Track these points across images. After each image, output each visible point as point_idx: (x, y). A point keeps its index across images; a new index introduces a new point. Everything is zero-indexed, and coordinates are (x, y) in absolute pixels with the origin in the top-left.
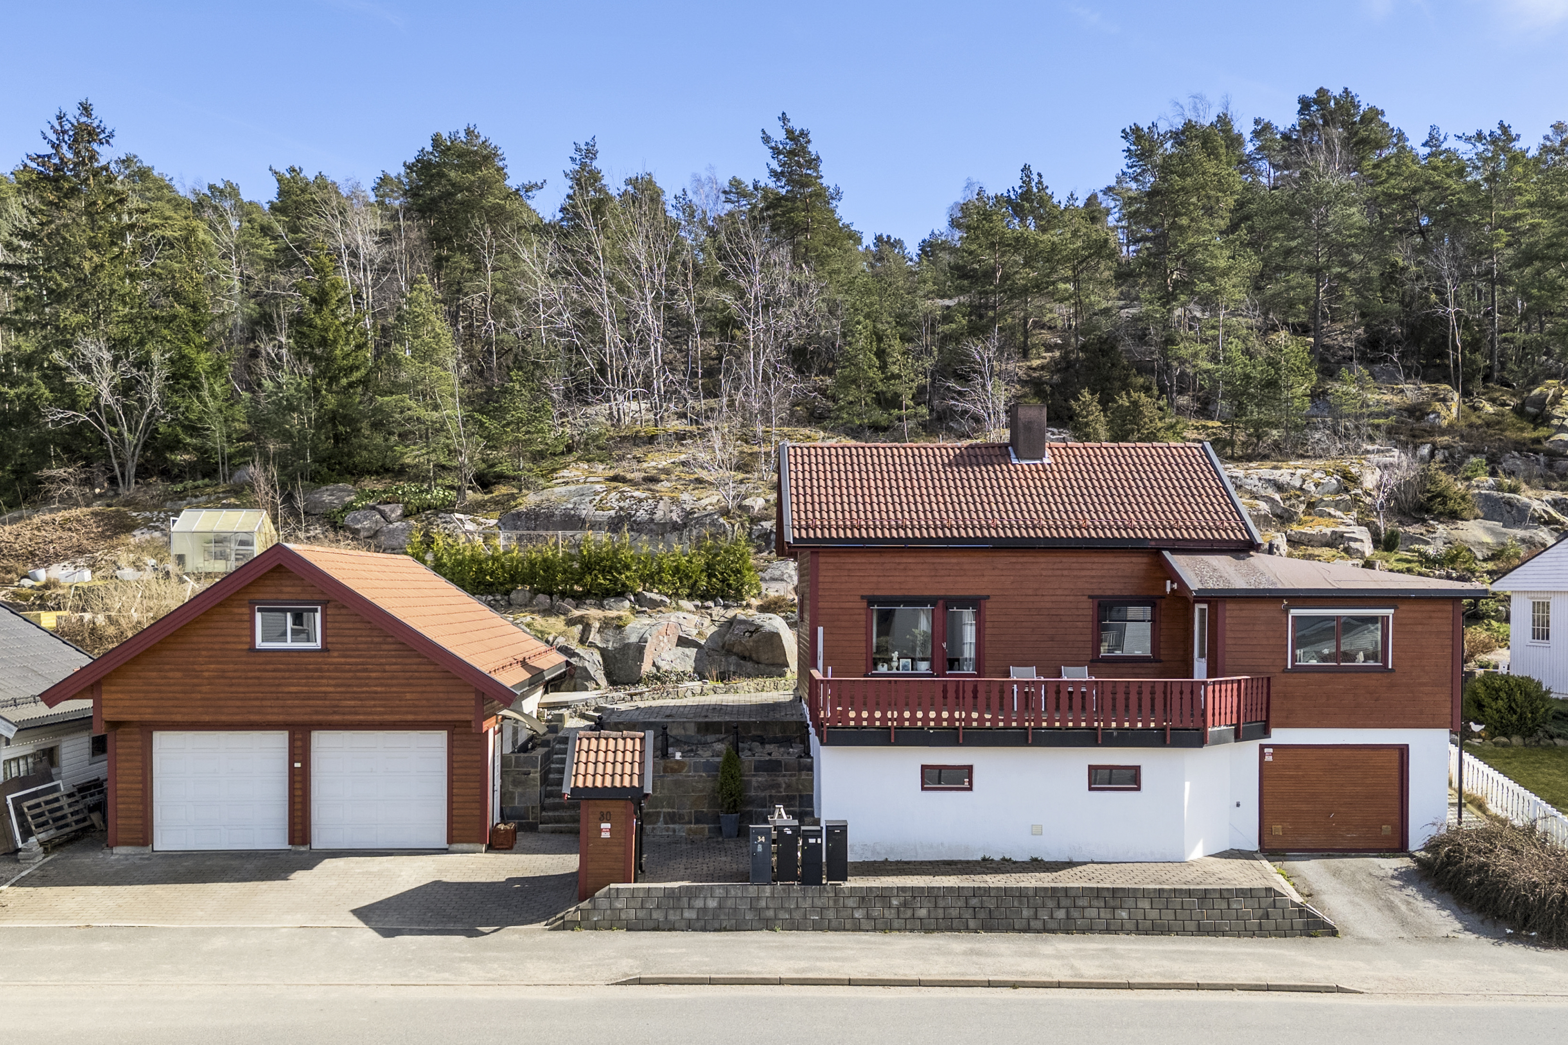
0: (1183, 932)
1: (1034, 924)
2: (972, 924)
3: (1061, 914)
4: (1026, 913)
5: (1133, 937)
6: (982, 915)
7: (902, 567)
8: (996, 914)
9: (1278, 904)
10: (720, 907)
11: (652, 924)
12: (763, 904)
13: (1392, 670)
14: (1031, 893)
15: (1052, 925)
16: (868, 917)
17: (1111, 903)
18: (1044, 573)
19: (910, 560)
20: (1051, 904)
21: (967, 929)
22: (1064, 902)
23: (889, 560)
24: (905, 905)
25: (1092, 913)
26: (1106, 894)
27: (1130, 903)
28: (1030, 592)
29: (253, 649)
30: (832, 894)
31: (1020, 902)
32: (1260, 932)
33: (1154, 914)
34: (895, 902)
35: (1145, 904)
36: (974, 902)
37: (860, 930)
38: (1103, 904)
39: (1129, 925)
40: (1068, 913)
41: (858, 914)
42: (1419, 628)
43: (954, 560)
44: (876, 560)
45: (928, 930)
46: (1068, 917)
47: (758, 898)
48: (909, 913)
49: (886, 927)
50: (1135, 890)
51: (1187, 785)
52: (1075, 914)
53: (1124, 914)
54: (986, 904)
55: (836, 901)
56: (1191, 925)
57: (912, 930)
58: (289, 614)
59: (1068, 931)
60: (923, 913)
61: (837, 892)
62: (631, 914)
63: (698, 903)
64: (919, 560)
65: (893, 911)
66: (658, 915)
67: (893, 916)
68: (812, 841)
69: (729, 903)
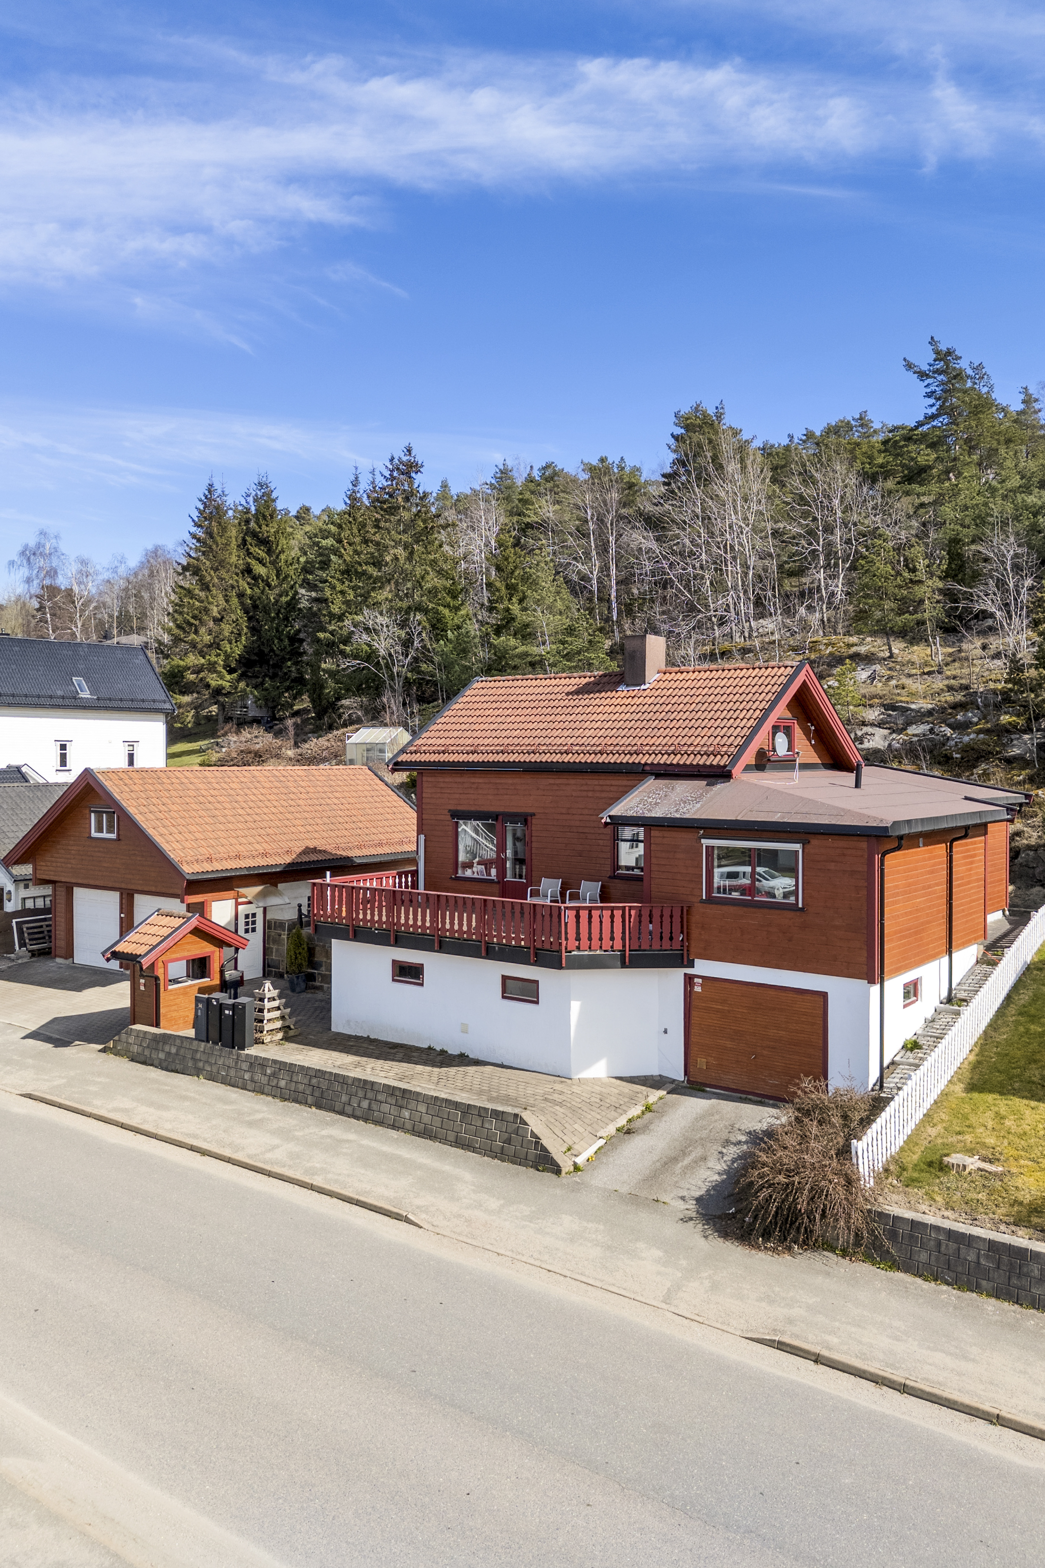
0: (444, 1141)
1: (348, 1109)
2: (310, 1099)
3: (365, 1104)
4: (344, 1098)
5: (408, 1136)
6: (317, 1094)
7: (474, 786)
8: (325, 1094)
9: (520, 1132)
10: (177, 1054)
11: (142, 1059)
12: (198, 1056)
13: (802, 909)
14: (350, 1082)
15: (358, 1113)
16: (252, 1080)
17: (400, 1102)
18: (574, 794)
19: (480, 781)
20: (361, 1094)
21: (306, 1103)
22: (370, 1095)
23: (467, 780)
24: (274, 1075)
25: (385, 1108)
26: (397, 1093)
27: (413, 1104)
28: (564, 811)
29: (90, 837)
30: (235, 1057)
31: (342, 1087)
32: (500, 1155)
33: (427, 1119)
34: (269, 1071)
35: (422, 1108)
36: (314, 1081)
37: (246, 1089)
38: (394, 1102)
39: (408, 1125)
40: (370, 1104)
41: (247, 1076)
42: (832, 866)
43: (510, 781)
44: (459, 780)
45: (284, 1099)
46: (369, 1109)
47: (197, 1051)
48: (275, 1081)
49: (259, 1090)
50: (419, 1094)
51: (575, 1006)
52: (374, 1106)
53: (406, 1114)
54: (321, 1085)
55: (236, 1063)
56: (451, 1136)
57: (274, 1096)
58: (104, 816)
59: (366, 1120)
60: (282, 1083)
61: (238, 1055)
62: (135, 1049)
63: (167, 1048)
64: (486, 780)
65: (266, 1078)
66: (147, 1052)
67: (266, 1082)
68: (227, 1012)
69: (182, 1052)
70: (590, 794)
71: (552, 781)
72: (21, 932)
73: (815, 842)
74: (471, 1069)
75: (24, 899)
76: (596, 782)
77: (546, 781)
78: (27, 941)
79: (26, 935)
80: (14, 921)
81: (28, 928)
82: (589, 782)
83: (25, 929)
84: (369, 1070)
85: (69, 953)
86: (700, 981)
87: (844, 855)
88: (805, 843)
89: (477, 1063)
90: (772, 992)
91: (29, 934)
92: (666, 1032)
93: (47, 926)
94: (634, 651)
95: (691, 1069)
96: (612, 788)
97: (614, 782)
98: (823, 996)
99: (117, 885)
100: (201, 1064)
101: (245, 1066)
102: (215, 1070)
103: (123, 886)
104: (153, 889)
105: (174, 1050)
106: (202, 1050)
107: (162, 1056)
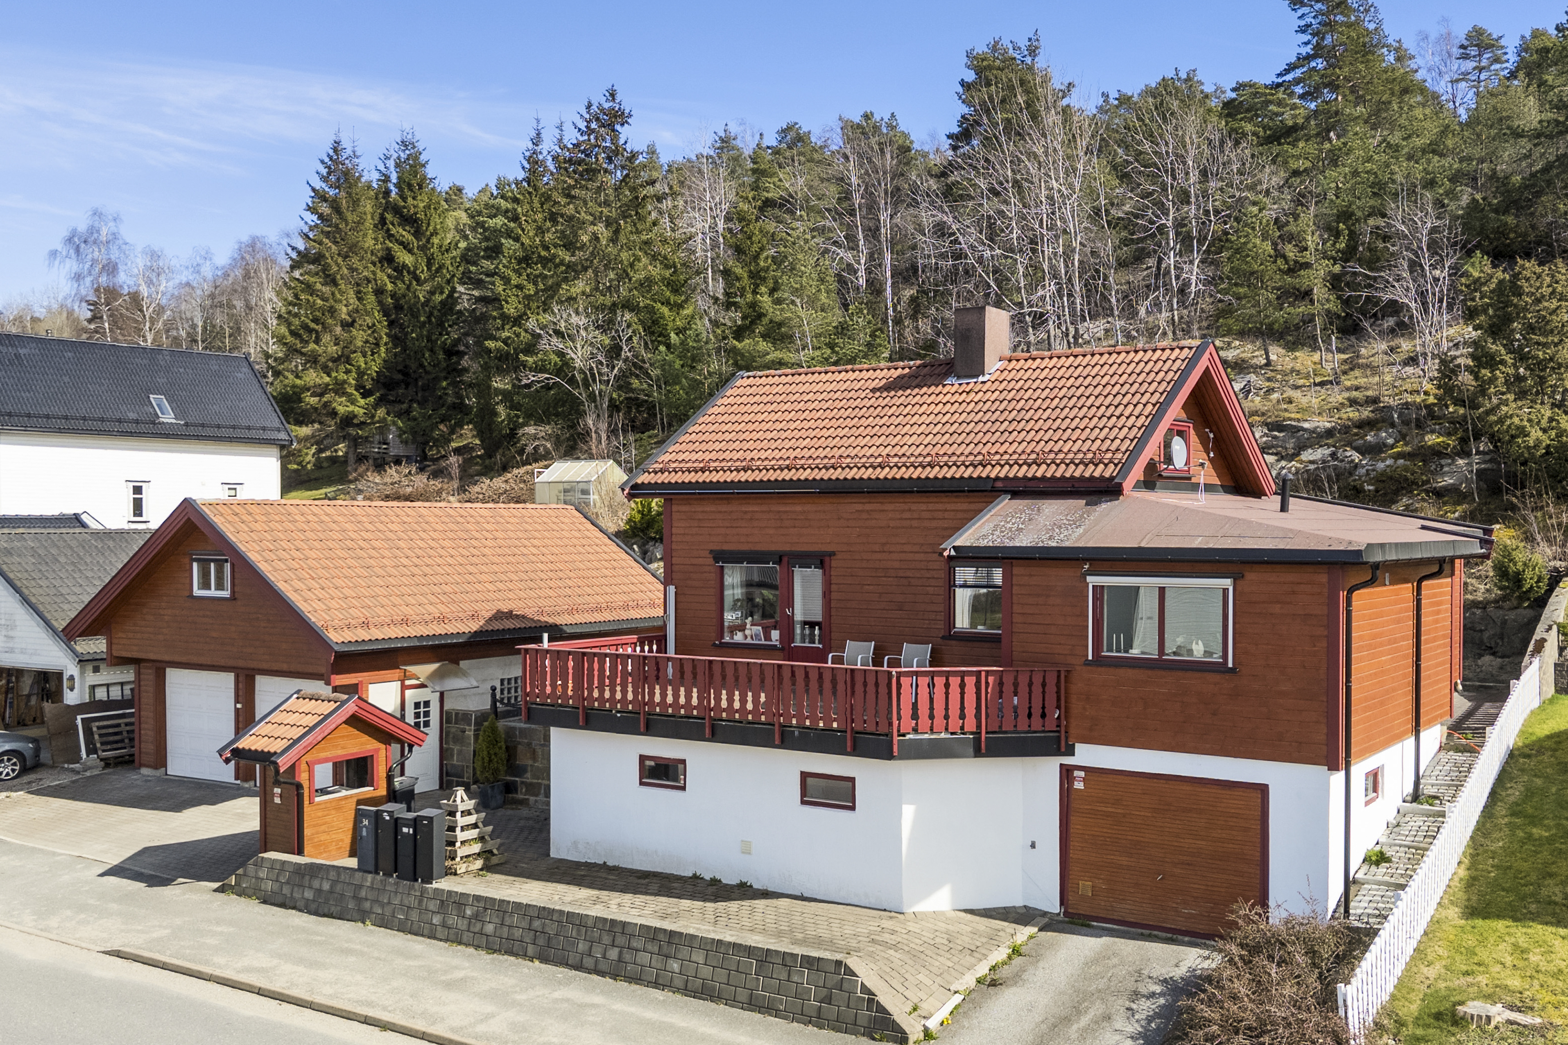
0: (732, 1002)
1: (588, 962)
2: (531, 949)
3: (613, 954)
4: (582, 946)
5: (678, 996)
6: (541, 941)
7: (748, 516)
8: (554, 942)
9: (845, 986)
10: (331, 892)
11: (280, 899)
12: (363, 894)
13: (1233, 670)
14: (590, 923)
15: (603, 966)
16: (444, 925)
17: (665, 950)
18: (892, 524)
19: (756, 508)
20: (606, 939)
21: (525, 956)
22: (620, 940)
23: (735, 508)
24: (476, 916)
25: (644, 958)
26: (661, 937)
27: (684, 952)
28: (877, 548)
29: (191, 596)
30: (418, 894)
31: (579, 931)
32: (817, 1020)
33: (706, 972)
34: (469, 912)
35: (699, 957)
36: (537, 924)
37: (435, 938)
38: (656, 949)
39: (678, 982)
40: (621, 953)
41: (436, 920)
42: (1277, 609)
43: (799, 508)
44: (724, 508)
45: (491, 949)
46: (620, 960)
47: (361, 887)
48: (479, 925)
49: (455, 939)
50: (693, 937)
51: (908, 812)
52: (627, 957)
53: (675, 966)
54: (547, 930)
55: (420, 902)
56: (743, 995)
57: (477, 947)
58: (212, 565)
59: (615, 976)
60: (490, 928)
61: (423, 891)
62: (269, 886)
63: (316, 884)
64: (764, 508)
65: (466, 922)
66: (286, 890)
67: (465, 927)
68: (405, 830)
69: (339, 888)
70: (915, 523)
71: (859, 507)
72: (88, 732)
73: (1252, 576)
74: (760, 904)
75: (93, 688)
76: (923, 507)
77: (851, 507)
78: (98, 745)
79: (96, 737)
80: (79, 717)
81: (99, 728)
82: (914, 507)
83: (95, 729)
84: (614, 908)
85: (160, 761)
86: (1082, 774)
87: (1294, 593)
88: (1237, 578)
89: (766, 894)
90: (1187, 788)
91: (100, 735)
92: (1033, 846)
93: (126, 724)
94: (968, 330)
95: (1071, 898)
96: (946, 515)
97: (949, 507)
98: (1262, 790)
99: (231, 663)
100: (367, 905)
101: (433, 906)
102: (388, 911)
103: (241, 663)
104: (285, 667)
105: (326, 886)
106: (368, 884)
107: (309, 894)
